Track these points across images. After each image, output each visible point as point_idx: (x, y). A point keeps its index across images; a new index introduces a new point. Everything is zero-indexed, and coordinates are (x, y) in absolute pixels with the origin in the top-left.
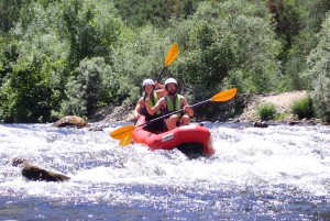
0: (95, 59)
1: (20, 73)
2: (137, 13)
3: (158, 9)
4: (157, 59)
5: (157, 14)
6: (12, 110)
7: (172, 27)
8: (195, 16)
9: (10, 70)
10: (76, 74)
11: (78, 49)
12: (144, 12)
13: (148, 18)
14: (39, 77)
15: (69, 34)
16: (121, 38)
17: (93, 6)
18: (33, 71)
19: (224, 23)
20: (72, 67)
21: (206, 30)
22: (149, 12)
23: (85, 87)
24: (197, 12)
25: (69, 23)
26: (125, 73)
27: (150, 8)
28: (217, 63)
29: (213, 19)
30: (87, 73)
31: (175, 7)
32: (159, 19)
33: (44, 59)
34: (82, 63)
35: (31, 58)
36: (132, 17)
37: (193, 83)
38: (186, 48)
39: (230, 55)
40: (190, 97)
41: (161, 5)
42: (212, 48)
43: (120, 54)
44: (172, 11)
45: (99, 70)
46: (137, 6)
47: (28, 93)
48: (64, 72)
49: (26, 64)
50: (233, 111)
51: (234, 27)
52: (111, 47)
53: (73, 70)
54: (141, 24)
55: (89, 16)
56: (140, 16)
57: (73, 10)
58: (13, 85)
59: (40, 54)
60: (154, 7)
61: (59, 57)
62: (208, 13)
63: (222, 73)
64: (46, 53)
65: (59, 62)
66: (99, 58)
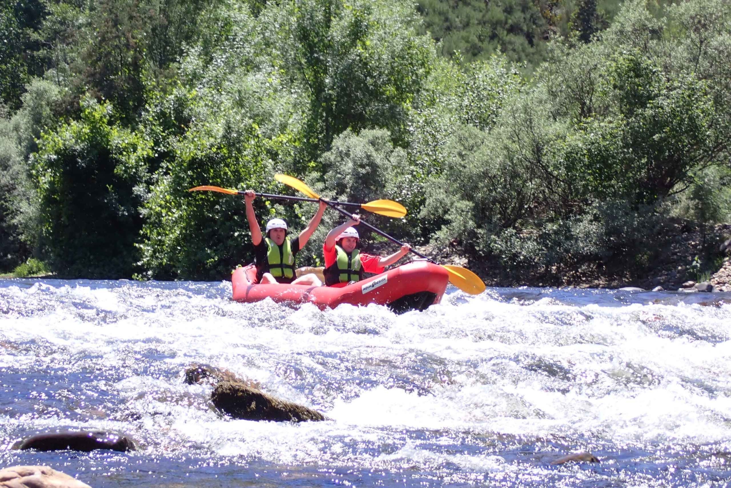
0: (368, 133)
1: (194, 163)
2: (467, 25)
3: (518, 16)
4: (515, 136)
5: (513, 29)
6: (173, 249)
7: (553, 60)
8: (609, 34)
9: (169, 156)
10: (324, 168)
11: (329, 110)
12: (483, 23)
13: (493, 37)
14: (236, 173)
15: (309, 74)
16: (429, 84)
17: (368, 9)
18: (224, 159)
19: (681, 53)
20: (313, 151)
21: (636, 69)
22: (495, 24)
23: (344, 198)
24: (615, 27)
25: (311, 48)
26: (438, 167)
27: (497, 13)
28: (658, 147)
29: (653, 43)
30: (348, 166)
31: (559, 12)
32: (519, 41)
33: (250, 131)
34: (339, 142)
35: (219, 129)
36: (456, 35)
37: (601, 196)
38: (586, 111)
39: (693, 128)
40: (594, 227)
41: (525, 9)
42: (649, 112)
43: (428, 123)
44: (551, 22)
45: (378, 158)
46: (468, 10)
47: (211, 209)
48: (296, 162)
49: (207, 142)
50: (697, 263)
51: (704, 64)
52: (407, 105)
53: (314, 157)
54: (475, 52)
55: (357, 32)
56: (473, 34)
57: (320, 16)
58: (177, 190)
59: (240, 120)
60: (509, 11)
61: (283, 127)
62: (640, 29)
63: (671, 173)
64: (253, 117)
65: (284, 138)
66: (378, 132)
